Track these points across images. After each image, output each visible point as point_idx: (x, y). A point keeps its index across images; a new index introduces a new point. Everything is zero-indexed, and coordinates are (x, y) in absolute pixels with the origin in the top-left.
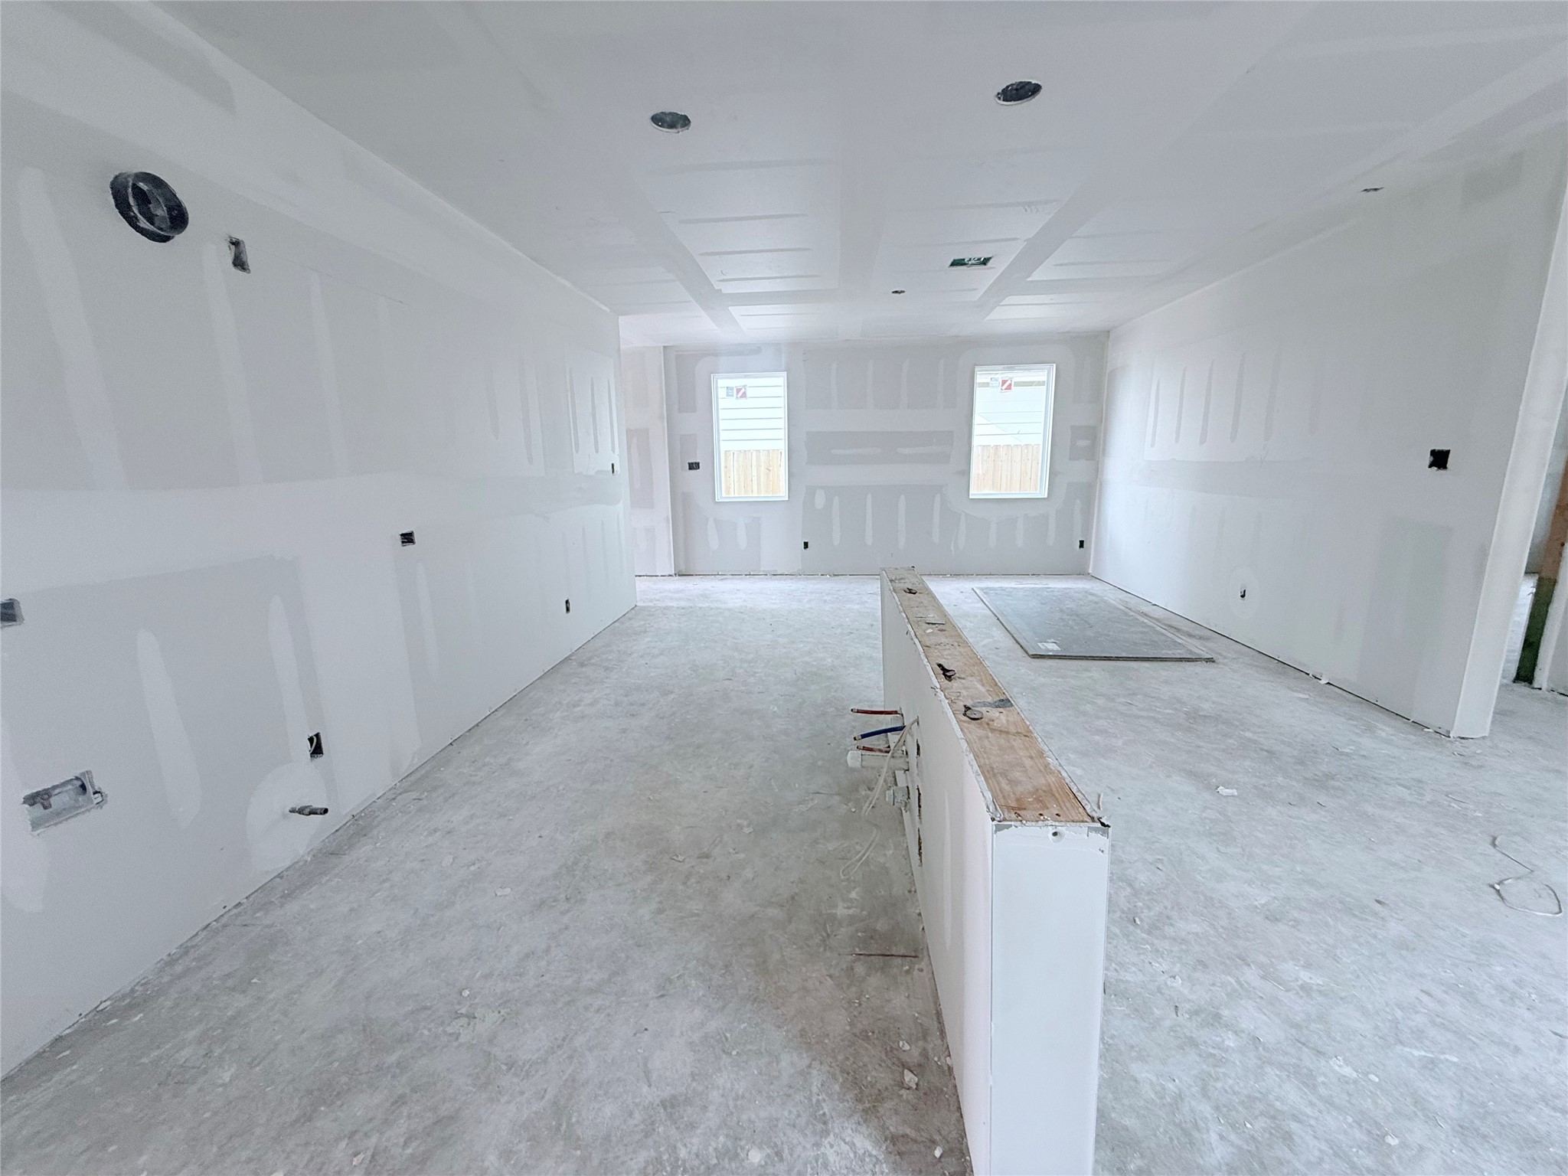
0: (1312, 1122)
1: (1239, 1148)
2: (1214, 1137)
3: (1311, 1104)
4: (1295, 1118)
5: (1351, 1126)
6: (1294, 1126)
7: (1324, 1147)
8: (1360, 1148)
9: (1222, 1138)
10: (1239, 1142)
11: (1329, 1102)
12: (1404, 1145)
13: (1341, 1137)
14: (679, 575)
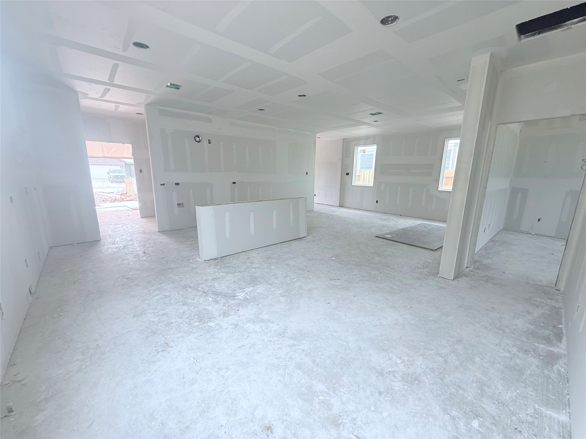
2: (229, 265)
14: (340, 206)
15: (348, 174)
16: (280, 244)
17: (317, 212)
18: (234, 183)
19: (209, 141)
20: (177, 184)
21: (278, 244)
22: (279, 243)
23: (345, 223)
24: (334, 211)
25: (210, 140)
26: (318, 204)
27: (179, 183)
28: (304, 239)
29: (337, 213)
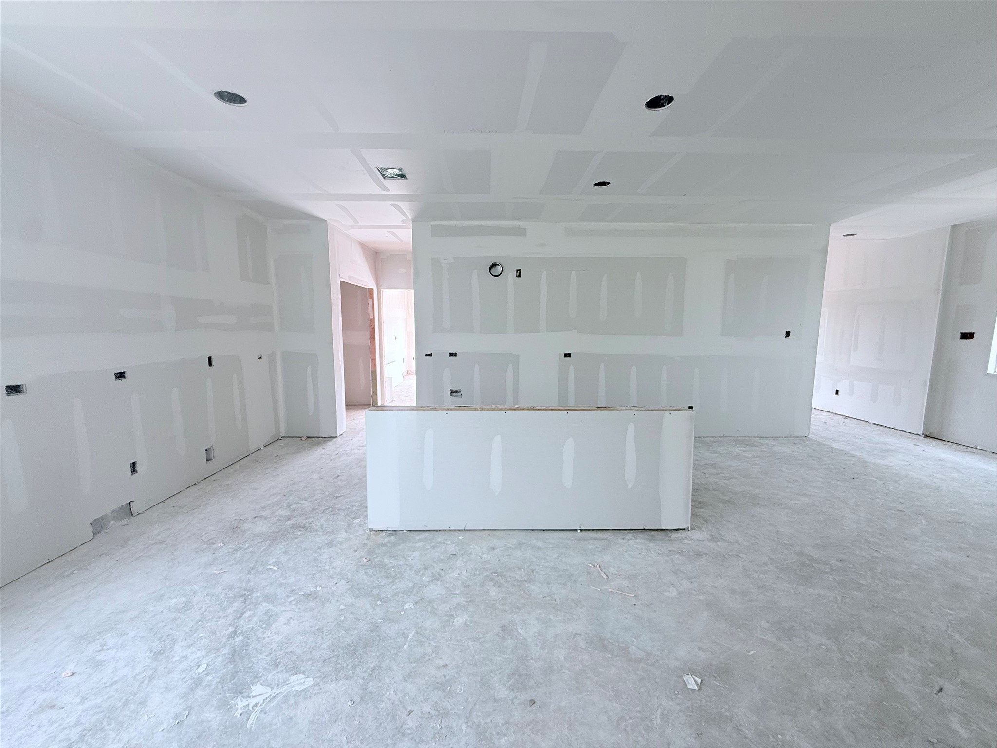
0: (390, 586)
1: (387, 565)
2: (391, 561)
3: (397, 589)
4: (393, 582)
5: (386, 595)
6: (390, 580)
7: (382, 584)
8: (379, 593)
9: (391, 563)
10: (388, 566)
11: (397, 594)
12: (377, 605)
13: (384, 590)
14: (926, 436)
15: (967, 336)
16: (583, 533)
17: (819, 444)
18: (567, 355)
19: (519, 272)
20: (453, 355)
21: (577, 530)
22: (581, 530)
23: (900, 507)
24: (888, 451)
25: (520, 270)
26: (846, 417)
27: (456, 353)
28: (674, 535)
29: (896, 462)
